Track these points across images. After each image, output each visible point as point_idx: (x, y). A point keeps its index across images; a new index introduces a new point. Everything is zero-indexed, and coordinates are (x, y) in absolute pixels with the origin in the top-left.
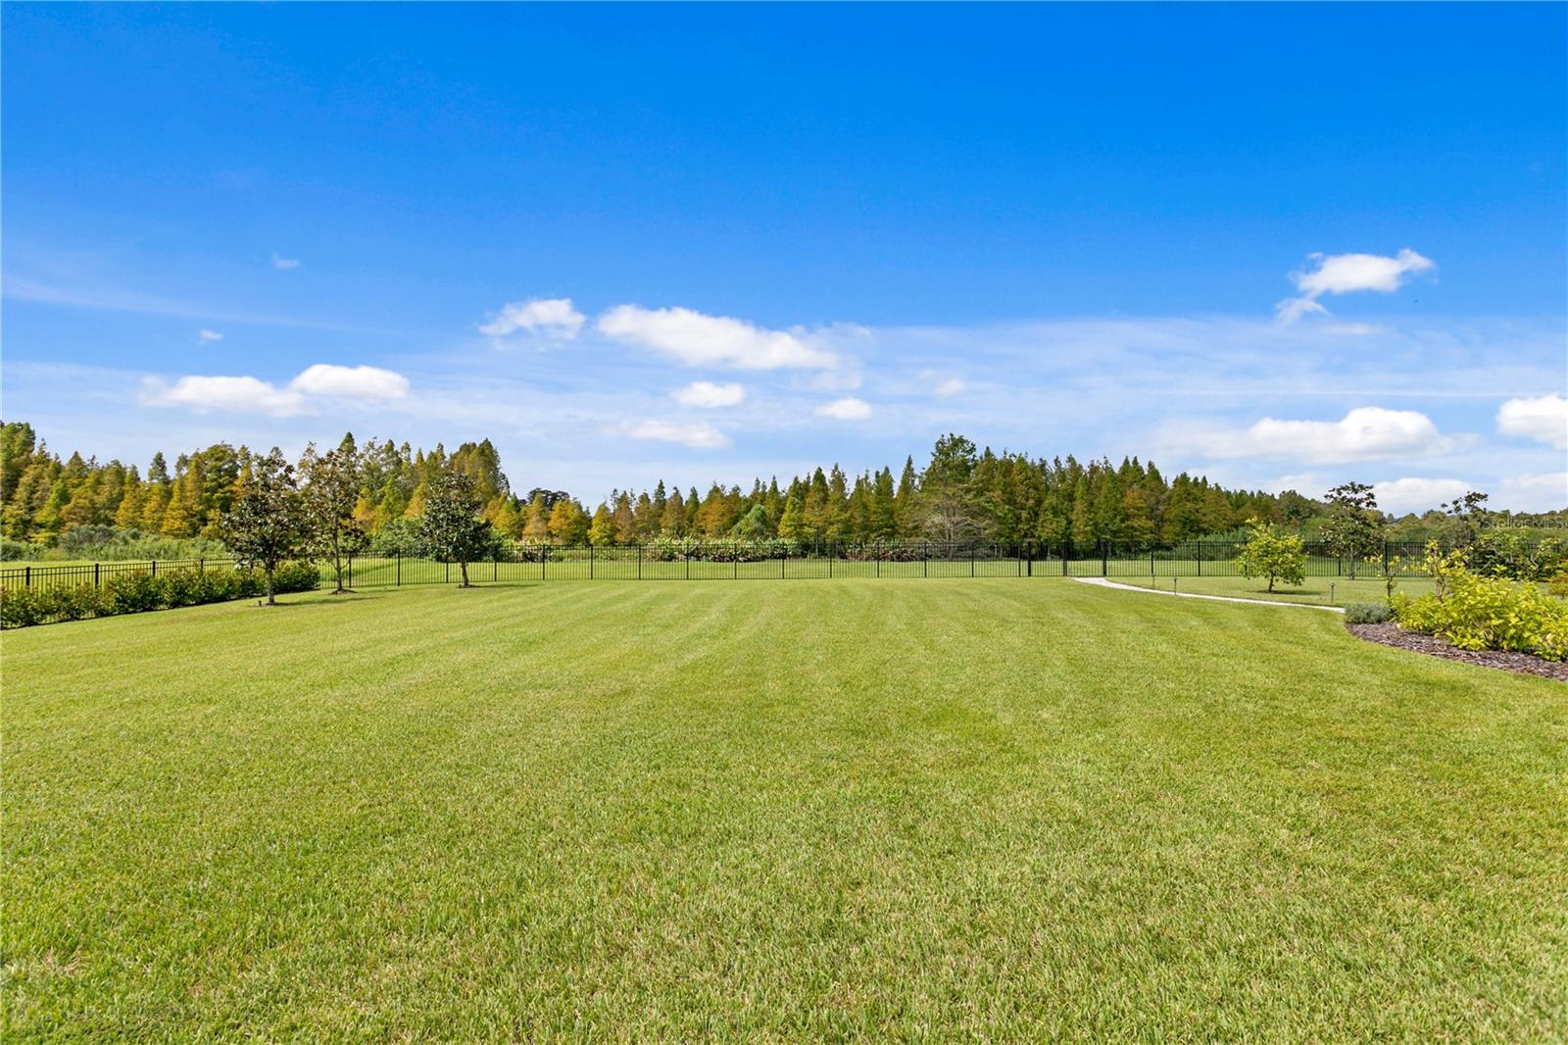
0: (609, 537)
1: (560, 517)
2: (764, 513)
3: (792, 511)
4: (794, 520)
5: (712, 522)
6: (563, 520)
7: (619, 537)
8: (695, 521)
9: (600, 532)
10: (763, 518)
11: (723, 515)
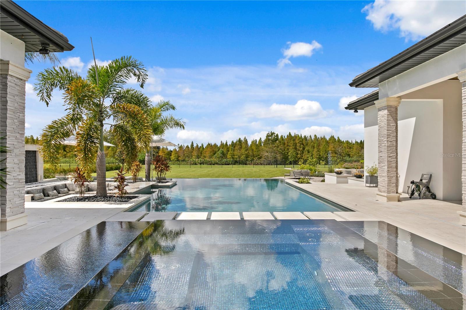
0: (177, 158)
1: (162, 152)
2: (223, 152)
3: (232, 151)
4: (232, 154)
5: (208, 154)
6: (163, 153)
7: (180, 158)
8: (203, 154)
9: (174, 157)
10: (223, 153)
11: (211, 152)
